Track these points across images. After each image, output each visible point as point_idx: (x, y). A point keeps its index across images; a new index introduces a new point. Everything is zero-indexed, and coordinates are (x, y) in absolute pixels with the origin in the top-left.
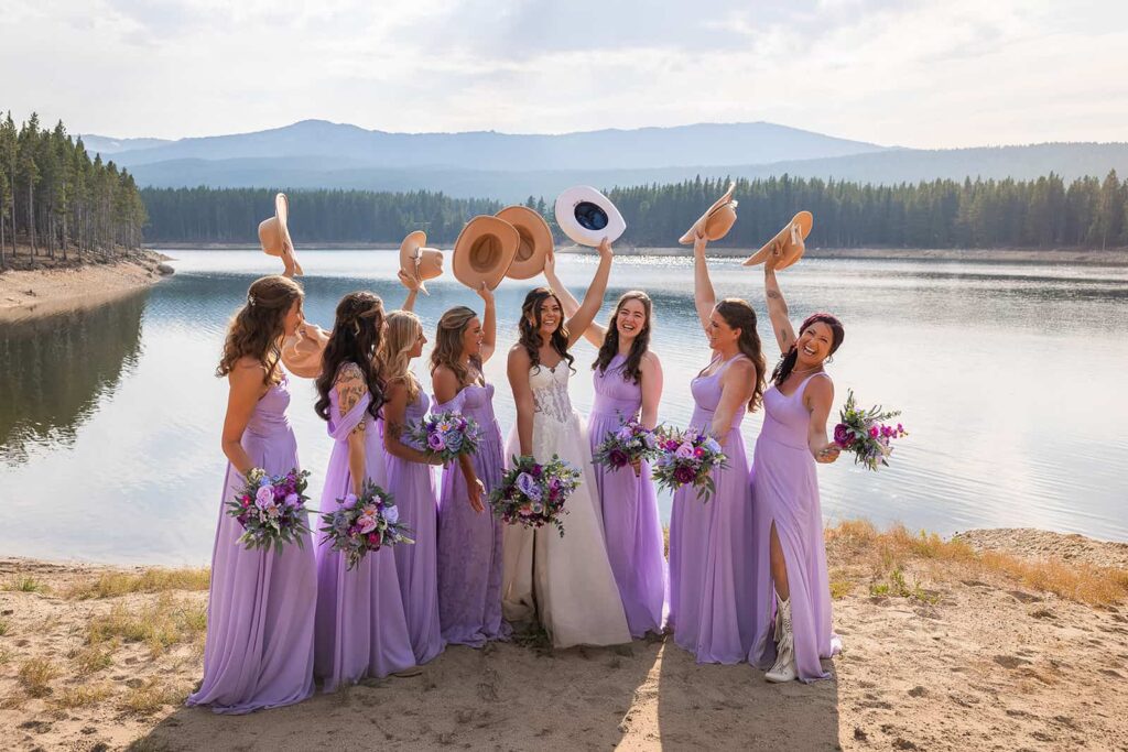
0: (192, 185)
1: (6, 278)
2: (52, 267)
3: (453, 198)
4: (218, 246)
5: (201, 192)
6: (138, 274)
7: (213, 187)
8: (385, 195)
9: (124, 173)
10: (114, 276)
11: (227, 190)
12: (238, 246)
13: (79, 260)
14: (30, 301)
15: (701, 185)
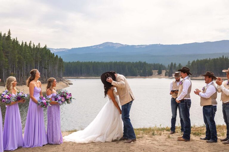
0: (76, 61)
3: (149, 63)
5: (78, 63)
6: (64, 85)
7: (81, 61)
8: (129, 63)
9: (60, 58)
11: (85, 62)
15: (224, 58)
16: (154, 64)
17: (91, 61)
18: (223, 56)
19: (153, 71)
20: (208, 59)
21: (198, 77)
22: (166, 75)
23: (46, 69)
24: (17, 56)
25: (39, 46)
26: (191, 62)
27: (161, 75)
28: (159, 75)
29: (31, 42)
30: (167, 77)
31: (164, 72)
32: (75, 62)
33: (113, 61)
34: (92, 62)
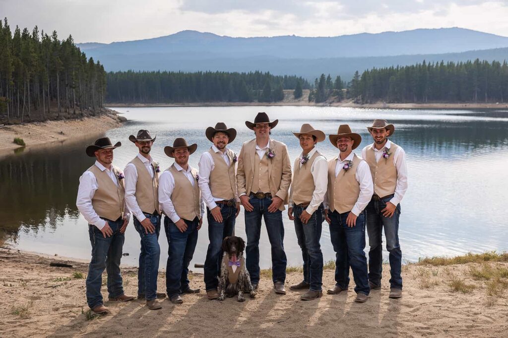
0: (124, 69)
1: (47, 125)
2: (68, 118)
4: (140, 104)
5: (130, 73)
6: (111, 122)
8: (234, 75)
9: (98, 64)
10: (99, 123)
12: (151, 105)
13: (82, 114)
14: (61, 138)
15: (426, 66)
16: (286, 77)
17: (156, 70)
18: (424, 62)
19: (285, 91)
20: (395, 67)
21: (375, 103)
22: (310, 100)
23: (74, 88)
24: (11, 60)
25: (55, 38)
26: (361, 73)
27: (301, 99)
28: (296, 100)
29: (36, 28)
30: (313, 103)
31: (306, 93)
32: (122, 71)
33: (204, 71)
34: (159, 72)
